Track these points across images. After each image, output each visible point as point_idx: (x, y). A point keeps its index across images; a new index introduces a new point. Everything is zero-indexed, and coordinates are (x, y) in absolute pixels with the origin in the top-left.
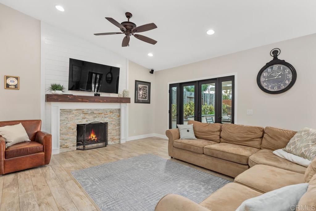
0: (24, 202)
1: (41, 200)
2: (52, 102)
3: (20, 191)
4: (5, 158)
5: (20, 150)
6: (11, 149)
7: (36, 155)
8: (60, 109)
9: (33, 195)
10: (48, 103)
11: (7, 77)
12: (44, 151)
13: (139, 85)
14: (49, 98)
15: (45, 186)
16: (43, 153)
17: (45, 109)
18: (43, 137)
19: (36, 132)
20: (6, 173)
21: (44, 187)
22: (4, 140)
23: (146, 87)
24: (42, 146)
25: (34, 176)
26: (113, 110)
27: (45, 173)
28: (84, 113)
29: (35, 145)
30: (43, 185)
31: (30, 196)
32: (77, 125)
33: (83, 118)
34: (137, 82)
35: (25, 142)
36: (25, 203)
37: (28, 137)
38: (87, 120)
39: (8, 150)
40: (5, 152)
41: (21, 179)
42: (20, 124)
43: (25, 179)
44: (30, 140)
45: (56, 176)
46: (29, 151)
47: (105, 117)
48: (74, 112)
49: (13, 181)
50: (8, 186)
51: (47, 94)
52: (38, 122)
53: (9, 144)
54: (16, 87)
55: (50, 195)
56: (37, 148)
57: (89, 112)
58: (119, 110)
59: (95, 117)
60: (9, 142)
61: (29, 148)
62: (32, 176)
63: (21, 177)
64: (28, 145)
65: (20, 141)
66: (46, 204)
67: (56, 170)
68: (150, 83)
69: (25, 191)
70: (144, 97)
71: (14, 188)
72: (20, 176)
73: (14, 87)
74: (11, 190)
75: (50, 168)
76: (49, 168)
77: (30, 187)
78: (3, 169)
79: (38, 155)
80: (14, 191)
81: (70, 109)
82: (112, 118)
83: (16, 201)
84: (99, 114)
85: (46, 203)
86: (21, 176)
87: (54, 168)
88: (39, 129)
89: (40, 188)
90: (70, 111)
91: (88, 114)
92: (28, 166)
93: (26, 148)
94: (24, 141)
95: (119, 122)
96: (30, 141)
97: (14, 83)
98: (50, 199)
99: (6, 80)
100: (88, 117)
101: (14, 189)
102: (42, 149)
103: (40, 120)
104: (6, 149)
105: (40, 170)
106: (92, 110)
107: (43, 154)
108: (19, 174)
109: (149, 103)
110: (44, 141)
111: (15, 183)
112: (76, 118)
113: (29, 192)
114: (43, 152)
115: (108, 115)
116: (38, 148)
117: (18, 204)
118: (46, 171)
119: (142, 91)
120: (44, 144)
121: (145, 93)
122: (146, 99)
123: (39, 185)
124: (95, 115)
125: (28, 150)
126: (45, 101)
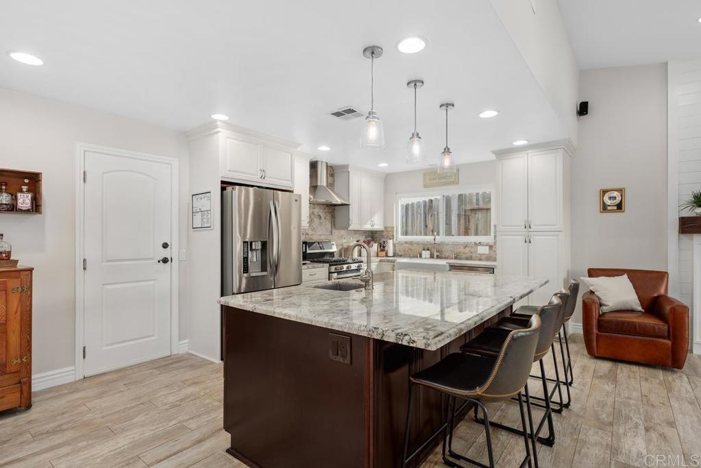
0: (620, 411)
1: (651, 424)
3: (617, 391)
4: (599, 331)
5: (623, 323)
6: (607, 318)
7: (653, 341)
9: (639, 409)
10: (683, 237)
11: (604, 192)
12: (671, 338)
14: (687, 227)
15: (664, 404)
16: (669, 342)
17: (679, 250)
18: (668, 308)
19: (656, 295)
20: (600, 356)
21: (662, 405)
22: (597, 299)
24: (666, 327)
25: (646, 380)
27: (670, 383)
29: (650, 321)
30: (661, 401)
31: (633, 407)
35: (632, 311)
36: (623, 413)
37: (638, 302)
39: (603, 318)
40: (598, 320)
41: (621, 375)
42: (625, 276)
43: (629, 377)
44: (643, 308)
45: (694, 398)
46: (638, 329)
49: (609, 372)
50: (601, 377)
51: (682, 218)
52: (661, 276)
53: (605, 309)
54: (620, 207)
55: (672, 424)
56: (654, 328)
60: (605, 306)
61: (639, 325)
62: (643, 377)
63: (622, 372)
64: (637, 317)
65: (623, 308)
66: (661, 435)
67: (696, 386)
69: (626, 396)
71: (610, 384)
72: (621, 369)
73: (615, 208)
74: (604, 384)
75: (685, 378)
76: (681, 377)
77: (635, 394)
78: (595, 348)
79: (656, 341)
80: (608, 387)
83: (609, 404)
85: (661, 433)
86: (624, 371)
87: (694, 383)
88: (662, 291)
89: (654, 404)
92: (635, 357)
93: (633, 322)
94: (630, 308)
96: (643, 310)
97: (615, 201)
98: (668, 431)
99: (603, 197)
101: (608, 384)
102: (666, 334)
103: (666, 273)
104: (600, 316)
105: (660, 374)
107: (668, 344)
108: (620, 366)
110: (670, 319)
111: (611, 377)
113: (631, 401)
114: (669, 339)
116: (656, 328)
117: (611, 409)
118: (674, 380)
120: (670, 323)
123: (653, 398)
125: (636, 326)
126: (679, 233)
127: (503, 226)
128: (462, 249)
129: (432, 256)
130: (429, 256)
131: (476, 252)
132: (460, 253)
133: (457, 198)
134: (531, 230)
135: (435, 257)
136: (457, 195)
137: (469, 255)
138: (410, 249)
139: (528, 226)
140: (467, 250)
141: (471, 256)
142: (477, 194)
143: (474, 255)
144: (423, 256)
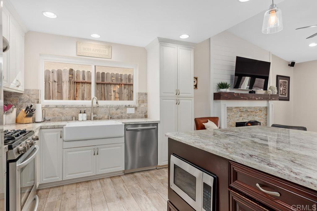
2: (221, 100)
8: (227, 107)
10: (215, 101)
13: (280, 80)
14: (217, 96)
17: (214, 107)
23: (286, 82)
26: (262, 108)
28: (241, 111)
32: (236, 123)
33: (240, 116)
34: (278, 77)
38: (243, 119)
47: (256, 116)
48: (234, 110)
51: (215, 93)
54: (196, 86)
57: (244, 110)
58: (267, 108)
59: (248, 115)
68: (289, 78)
70: (284, 93)
81: (231, 107)
82: (261, 117)
84: (252, 112)
90: (231, 109)
91: (243, 112)
95: (266, 121)
100: (244, 115)
103: (218, 117)
106: (246, 108)
109: (288, 100)
112: (235, 116)
115: (257, 114)
119: (282, 87)
121: (285, 89)
122: (286, 95)
124: (248, 113)
126: (214, 99)
127: (164, 93)
128: (114, 111)
129: (89, 119)
130: (85, 119)
131: (125, 112)
132: (113, 114)
133: (68, 72)
134: (179, 96)
135: (92, 118)
136: (68, 70)
137: (120, 115)
138: (62, 113)
139: (177, 94)
140: (119, 111)
141: (122, 116)
142: (84, 72)
143: (124, 115)
144: (80, 119)
